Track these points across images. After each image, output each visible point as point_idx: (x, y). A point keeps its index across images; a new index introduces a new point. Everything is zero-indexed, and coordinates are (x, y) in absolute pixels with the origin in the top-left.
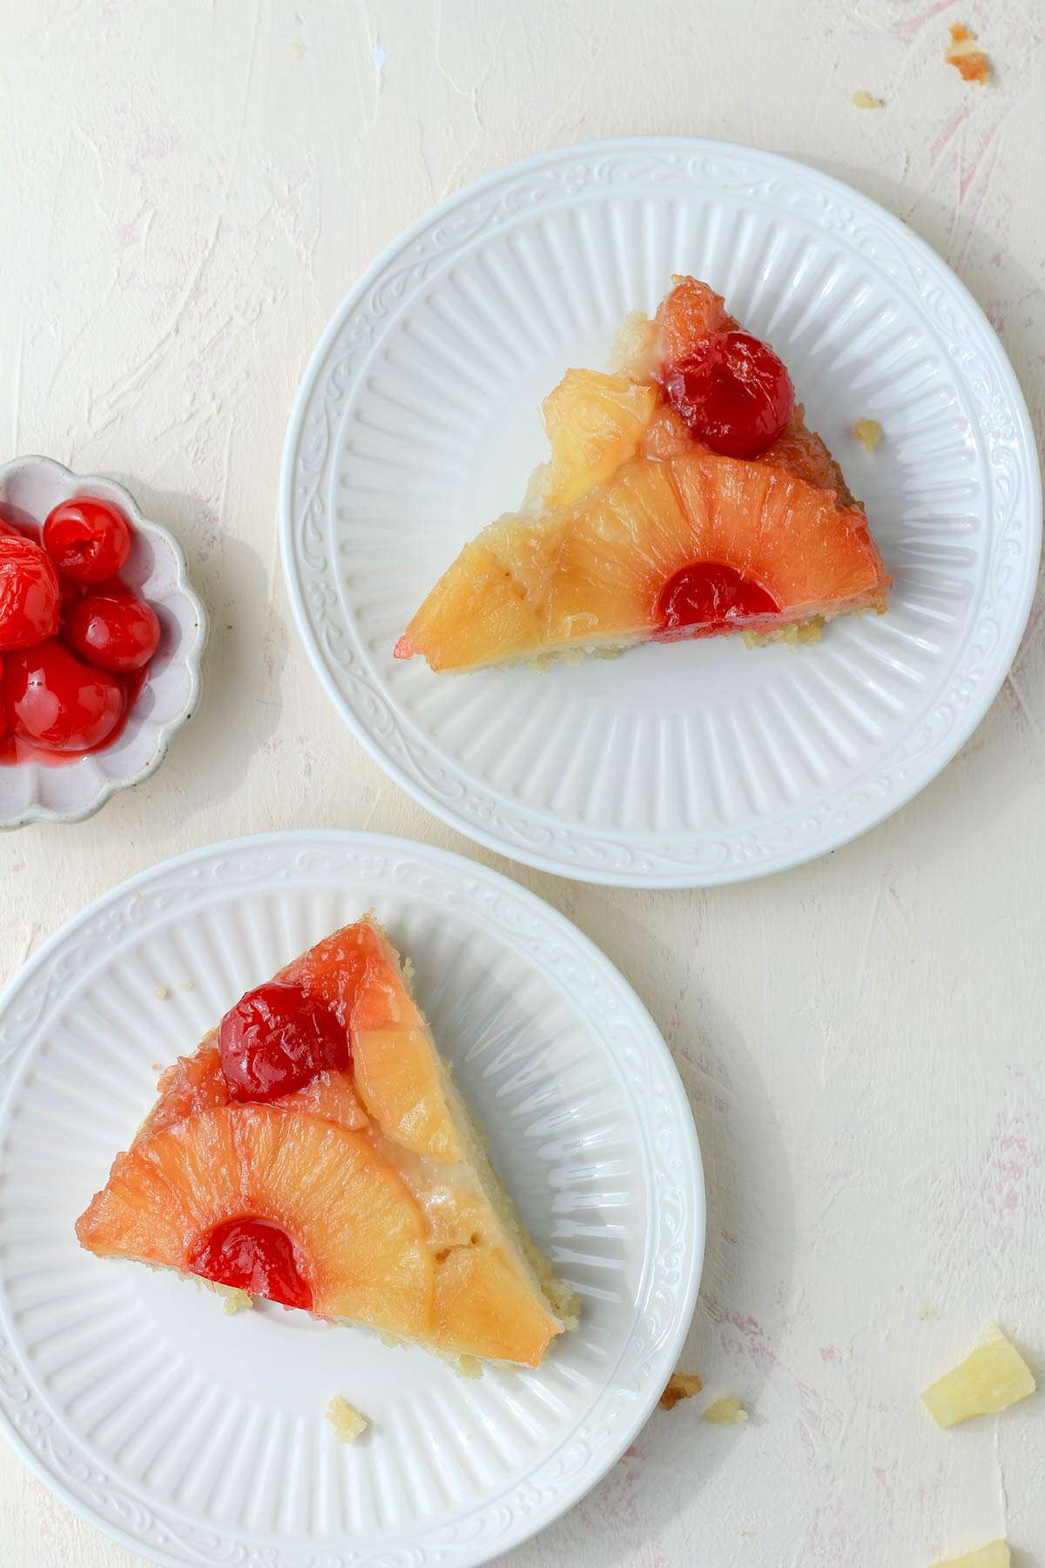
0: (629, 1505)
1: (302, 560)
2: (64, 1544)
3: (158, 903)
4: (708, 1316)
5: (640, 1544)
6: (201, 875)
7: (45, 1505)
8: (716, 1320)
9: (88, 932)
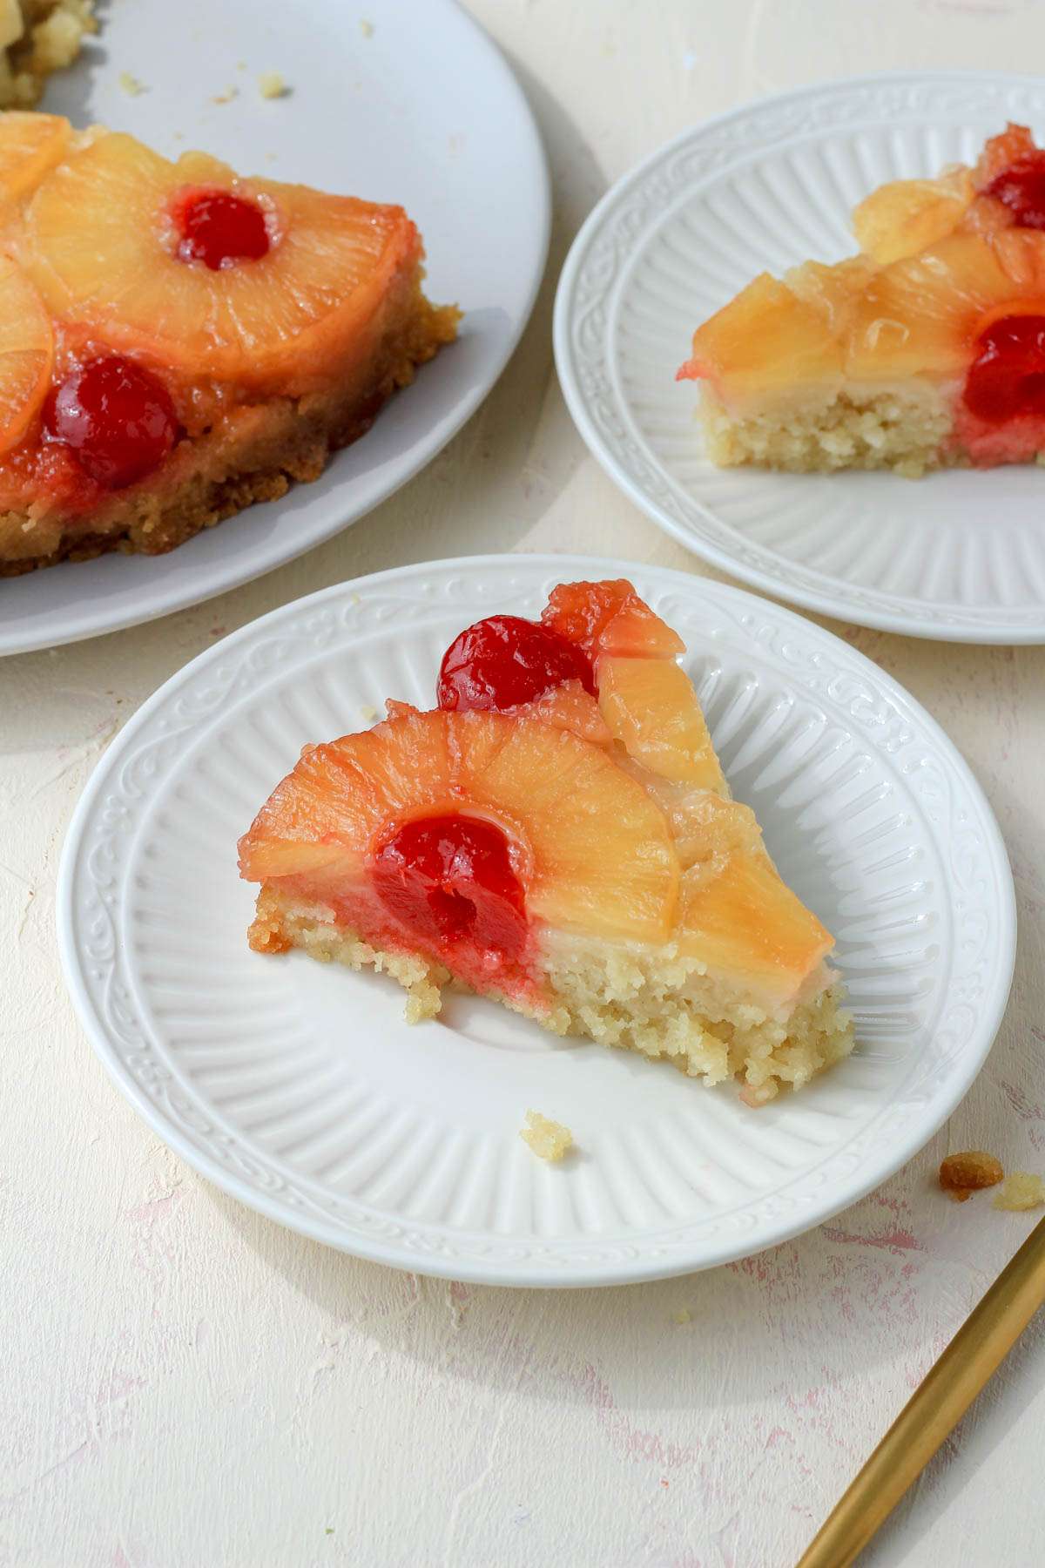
0: (905, 1300)
1: (578, 350)
2: (159, 1279)
3: (378, 614)
4: (1012, 1109)
5: (919, 1345)
6: (432, 590)
7: (141, 1236)
8: (1024, 1115)
9: (294, 626)
